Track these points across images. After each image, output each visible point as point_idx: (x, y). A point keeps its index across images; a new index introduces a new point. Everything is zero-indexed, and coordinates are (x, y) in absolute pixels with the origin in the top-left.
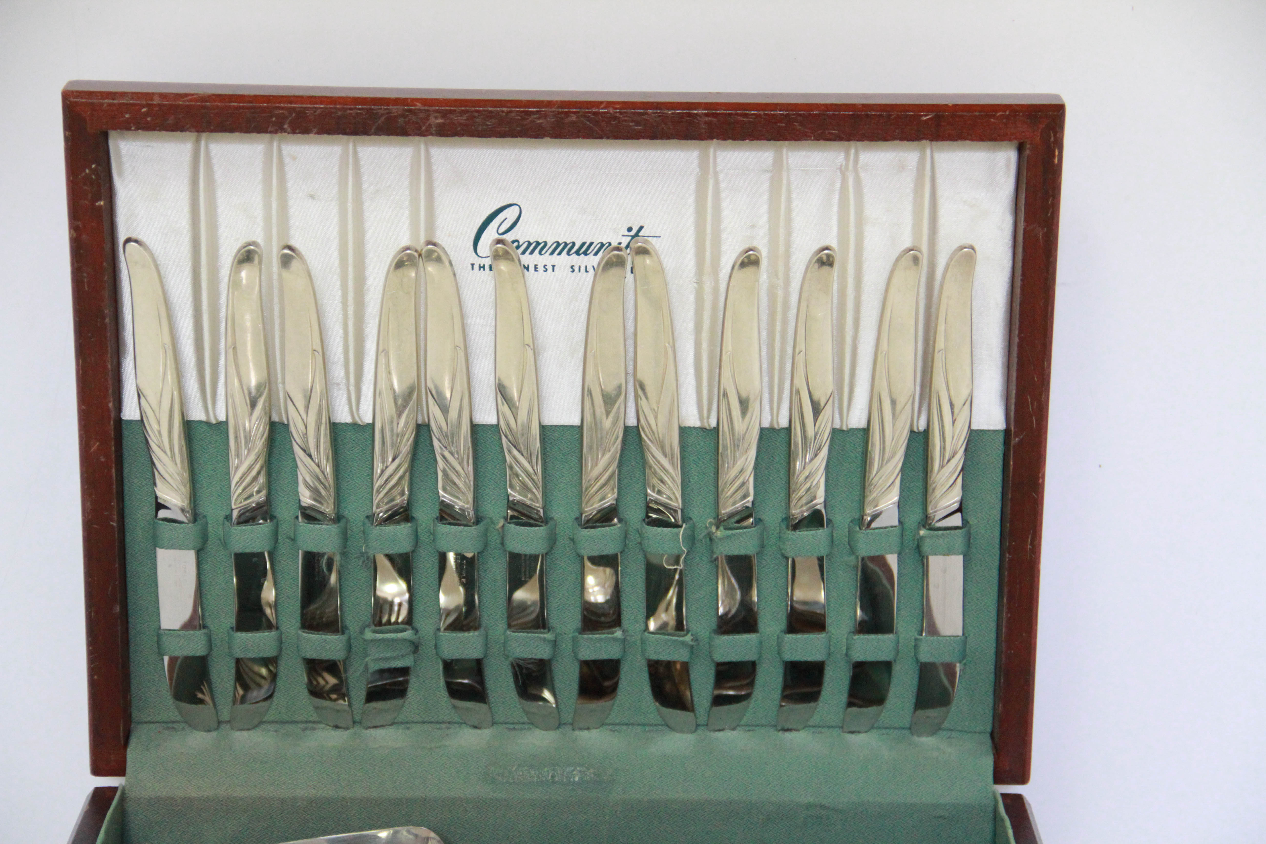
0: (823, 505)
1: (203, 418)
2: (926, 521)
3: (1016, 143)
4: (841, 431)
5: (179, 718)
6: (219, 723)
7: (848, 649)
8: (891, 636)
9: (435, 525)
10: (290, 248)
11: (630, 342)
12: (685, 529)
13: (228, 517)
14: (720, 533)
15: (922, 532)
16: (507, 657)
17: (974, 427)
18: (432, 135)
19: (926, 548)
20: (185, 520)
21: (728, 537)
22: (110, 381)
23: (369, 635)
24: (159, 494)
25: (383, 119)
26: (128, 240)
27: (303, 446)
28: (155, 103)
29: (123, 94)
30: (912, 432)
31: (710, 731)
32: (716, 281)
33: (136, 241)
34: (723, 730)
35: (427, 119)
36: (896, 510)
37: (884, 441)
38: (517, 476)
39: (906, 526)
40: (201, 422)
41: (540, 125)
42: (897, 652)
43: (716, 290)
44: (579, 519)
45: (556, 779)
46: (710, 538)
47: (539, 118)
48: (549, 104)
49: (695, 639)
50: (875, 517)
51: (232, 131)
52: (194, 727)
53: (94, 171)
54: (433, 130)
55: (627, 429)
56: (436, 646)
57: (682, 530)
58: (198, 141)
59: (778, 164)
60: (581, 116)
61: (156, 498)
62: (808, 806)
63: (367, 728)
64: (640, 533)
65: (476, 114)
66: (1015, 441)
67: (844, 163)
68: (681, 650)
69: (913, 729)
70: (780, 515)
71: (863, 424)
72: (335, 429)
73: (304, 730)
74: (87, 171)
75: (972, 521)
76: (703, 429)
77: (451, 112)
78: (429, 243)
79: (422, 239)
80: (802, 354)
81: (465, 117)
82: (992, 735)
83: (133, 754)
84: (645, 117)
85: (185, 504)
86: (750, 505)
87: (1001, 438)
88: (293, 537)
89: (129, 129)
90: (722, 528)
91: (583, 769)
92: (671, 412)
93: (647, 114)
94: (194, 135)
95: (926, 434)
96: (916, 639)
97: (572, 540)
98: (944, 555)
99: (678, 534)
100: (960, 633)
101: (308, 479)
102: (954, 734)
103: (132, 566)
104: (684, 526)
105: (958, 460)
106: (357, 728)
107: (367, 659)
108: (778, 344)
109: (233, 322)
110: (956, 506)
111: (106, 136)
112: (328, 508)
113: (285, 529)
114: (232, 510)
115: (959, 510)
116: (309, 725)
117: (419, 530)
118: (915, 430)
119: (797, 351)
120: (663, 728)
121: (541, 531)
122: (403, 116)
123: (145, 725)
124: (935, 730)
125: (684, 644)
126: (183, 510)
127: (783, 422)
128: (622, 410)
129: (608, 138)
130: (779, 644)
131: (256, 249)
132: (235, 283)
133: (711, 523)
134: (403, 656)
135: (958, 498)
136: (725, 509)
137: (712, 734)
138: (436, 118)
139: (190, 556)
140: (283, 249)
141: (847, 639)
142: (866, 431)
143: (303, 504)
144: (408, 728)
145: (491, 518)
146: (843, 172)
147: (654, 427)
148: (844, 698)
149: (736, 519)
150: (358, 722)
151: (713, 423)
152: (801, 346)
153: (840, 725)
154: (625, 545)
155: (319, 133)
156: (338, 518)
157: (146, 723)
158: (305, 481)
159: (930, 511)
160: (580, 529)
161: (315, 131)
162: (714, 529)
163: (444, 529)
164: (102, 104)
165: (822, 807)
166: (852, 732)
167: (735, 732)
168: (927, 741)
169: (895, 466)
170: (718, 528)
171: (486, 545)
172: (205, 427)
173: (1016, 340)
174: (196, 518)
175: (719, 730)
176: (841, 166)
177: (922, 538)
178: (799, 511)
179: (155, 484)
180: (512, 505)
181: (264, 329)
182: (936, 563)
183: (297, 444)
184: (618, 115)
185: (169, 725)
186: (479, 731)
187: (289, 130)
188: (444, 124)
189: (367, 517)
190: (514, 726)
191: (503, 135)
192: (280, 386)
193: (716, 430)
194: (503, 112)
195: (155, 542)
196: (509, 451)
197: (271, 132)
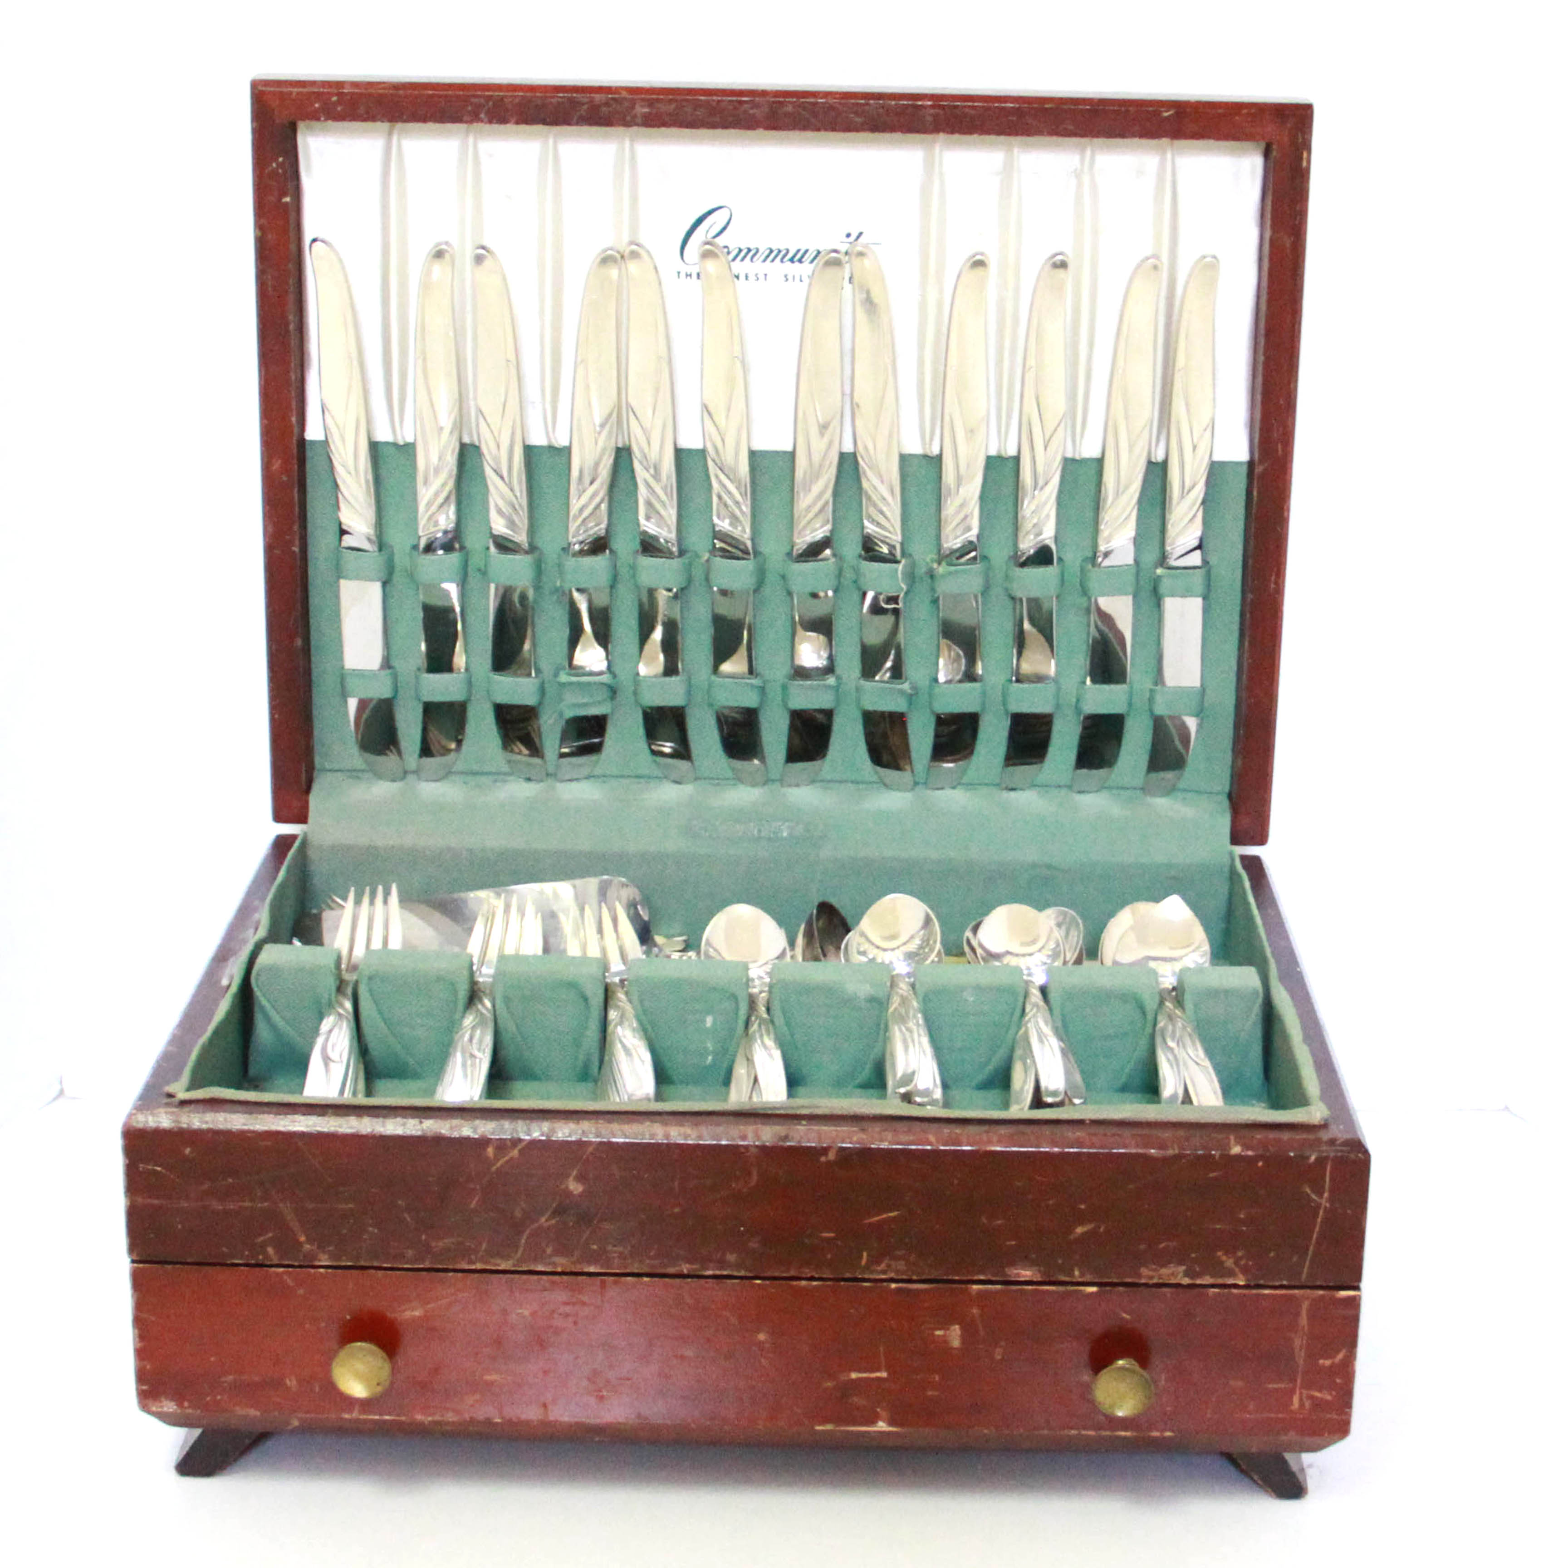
0: (1053, 539)
1: (390, 439)
2: (1163, 559)
3: (1263, 145)
4: (1073, 460)
5: (364, 767)
6: (406, 772)
7: (1078, 700)
8: (1124, 686)
9: (635, 559)
10: (483, 248)
11: (847, 360)
12: (904, 566)
13: (415, 547)
14: (942, 569)
15: (1159, 571)
16: (711, 705)
17: (1217, 458)
18: (638, 125)
19: (1162, 589)
20: (371, 549)
21: (950, 573)
22: (293, 394)
23: (564, 678)
24: (343, 520)
25: (585, 107)
26: (315, 240)
27: (495, 467)
28: (345, 91)
29: (313, 83)
30: (1150, 463)
31: (930, 789)
32: (941, 291)
33: (323, 241)
34: (942, 789)
35: (633, 107)
36: (1131, 548)
37: (1119, 471)
38: (726, 505)
39: (1142, 566)
40: (387, 443)
41: (754, 115)
42: (1130, 704)
43: (940, 305)
44: (789, 554)
45: (763, 834)
46: (931, 575)
47: (752, 108)
48: (764, 93)
49: (914, 687)
50: (1107, 554)
51: (424, 120)
52: (379, 776)
53: (280, 165)
54: (639, 120)
55: (842, 456)
56: (635, 693)
57: (900, 567)
58: (390, 134)
59: (1008, 169)
60: (799, 106)
61: (340, 524)
62: (1034, 865)
63: (562, 781)
64: (856, 570)
65: (684, 104)
66: (1259, 469)
67: (1079, 166)
68: (899, 700)
69: (1145, 789)
70: (1007, 552)
71: (1095, 453)
72: (529, 451)
73: (496, 781)
74: (274, 165)
75: (1213, 560)
76: (925, 456)
77: (658, 100)
78: (632, 243)
79: (626, 239)
80: (1033, 369)
81: (673, 106)
82: (1230, 796)
83: (314, 800)
84: (867, 108)
85: (371, 531)
86: (974, 539)
87: (1244, 470)
88: (483, 568)
89: (318, 119)
90: (944, 563)
91: (791, 824)
92: (890, 436)
93: (867, 104)
94: (386, 126)
95: (1164, 466)
96: (1151, 691)
97: (783, 577)
98: (1182, 597)
99: (896, 570)
100: (1198, 684)
101: (501, 504)
102: (1189, 795)
103: (314, 601)
104: (903, 561)
105: (1199, 492)
106: (550, 781)
107: (561, 705)
108: (1006, 364)
109: (422, 328)
110: (1196, 543)
111: (293, 128)
112: (521, 538)
113: (475, 561)
114: (420, 537)
115: (1199, 547)
116: (498, 776)
117: (618, 564)
118: (1153, 460)
119: (1027, 367)
120: (878, 785)
121: (748, 565)
122: (607, 104)
123: (329, 774)
124: (1170, 790)
125: (902, 692)
126: (369, 540)
127: (1012, 452)
128: (838, 431)
129: (826, 130)
130: (1005, 695)
131: (449, 249)
132: (426, 286)
133: (932, 561)
134: (599, 702)
135: (1199, 533)
136: (947, 542)
137: (929, 792)
138: (642, 106)
139: (376, 589)
140: (478, 248)
141: (1077, 690)
142: (1100, 462)
143: (495, 532)
144: (604, 782)
145: (695, 552)
146: (1078, 175)
147: (872, 451)
148: (1072, 756)
149: (958, 554)
150: (551, 775)
151: (936, 451)
152: (1031, 362)
153: (1068, 783)
154: (839, 582)
155: (517, 123)
156: (532, 549)
157: (330, 771)
158: (497, 505)
159: (1168, 548)
160: (790, 562)
161: (513, 120)
162: (935, 565)
163: (646, 561)
164: (291, 93)
165: (1049, 867)
166: (1080, 792)
167: (956, 791)
168: (1161, 802)
169: (1132, 497)
170: (939, 564)
171: (690, 580)
172: (392, 450)
173: (1261, 358)
174: (382, 545)
175: (938, 789)
176: (1076, 170)
177: (1159, 577)
178: (1028, 545)
179: (339, 508)
180: (718, 535)
181: (455, 336)
182: (1171, 604)
183: (490, 465)
184: (837, 105)
185: (354, 774)
186: (681, 787)
187: (486, 120)
188: (650, 113)
189: (563, 549)
190: (717, 781)
191: (713, 126)
192: (472, 403)
193: (940, 457)
194: (714, 101)
195: (339, 573)
196: (717, 477)
197: (466, 122)
